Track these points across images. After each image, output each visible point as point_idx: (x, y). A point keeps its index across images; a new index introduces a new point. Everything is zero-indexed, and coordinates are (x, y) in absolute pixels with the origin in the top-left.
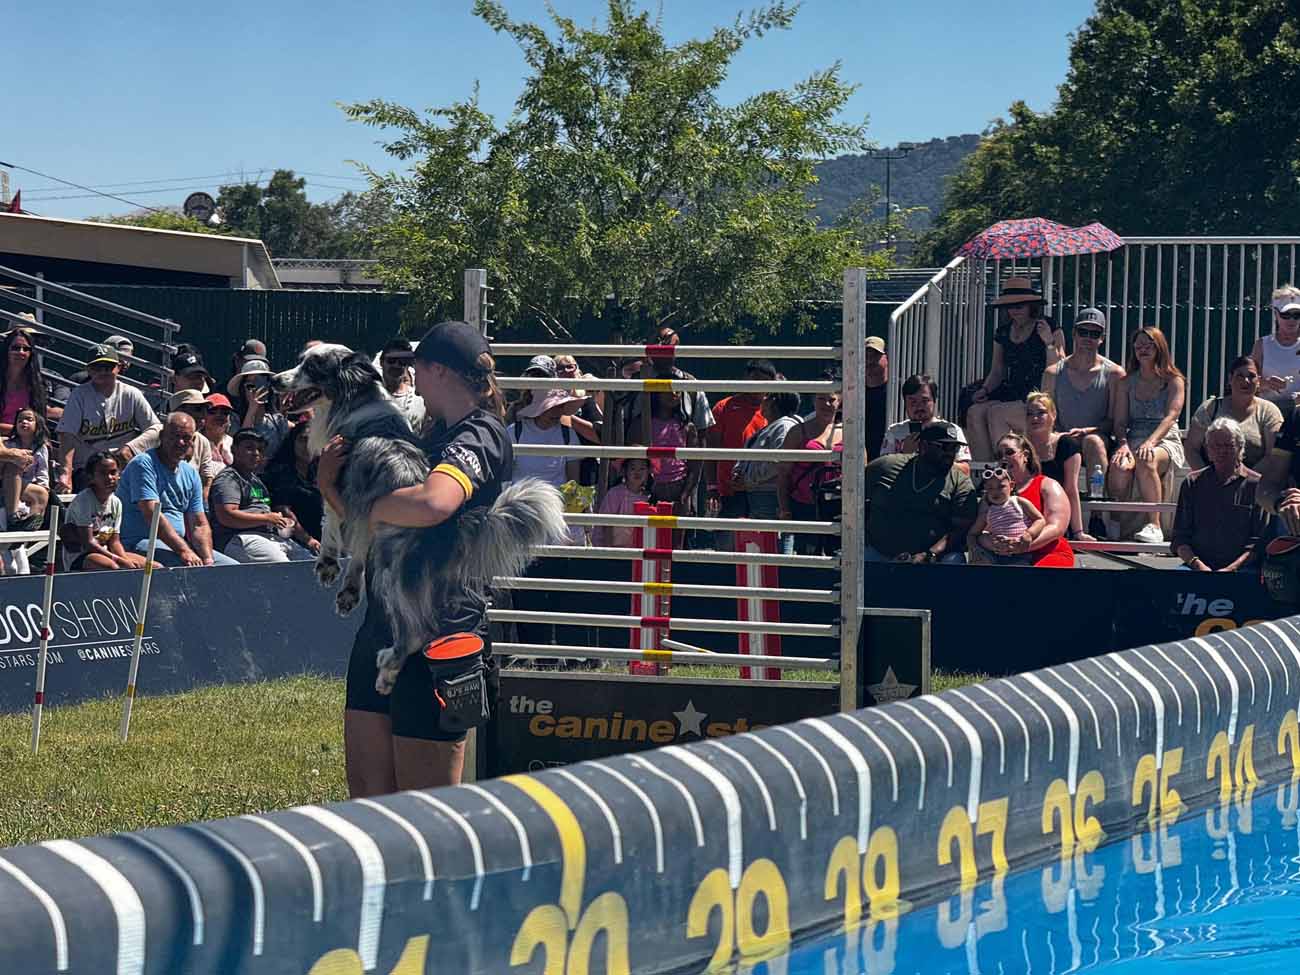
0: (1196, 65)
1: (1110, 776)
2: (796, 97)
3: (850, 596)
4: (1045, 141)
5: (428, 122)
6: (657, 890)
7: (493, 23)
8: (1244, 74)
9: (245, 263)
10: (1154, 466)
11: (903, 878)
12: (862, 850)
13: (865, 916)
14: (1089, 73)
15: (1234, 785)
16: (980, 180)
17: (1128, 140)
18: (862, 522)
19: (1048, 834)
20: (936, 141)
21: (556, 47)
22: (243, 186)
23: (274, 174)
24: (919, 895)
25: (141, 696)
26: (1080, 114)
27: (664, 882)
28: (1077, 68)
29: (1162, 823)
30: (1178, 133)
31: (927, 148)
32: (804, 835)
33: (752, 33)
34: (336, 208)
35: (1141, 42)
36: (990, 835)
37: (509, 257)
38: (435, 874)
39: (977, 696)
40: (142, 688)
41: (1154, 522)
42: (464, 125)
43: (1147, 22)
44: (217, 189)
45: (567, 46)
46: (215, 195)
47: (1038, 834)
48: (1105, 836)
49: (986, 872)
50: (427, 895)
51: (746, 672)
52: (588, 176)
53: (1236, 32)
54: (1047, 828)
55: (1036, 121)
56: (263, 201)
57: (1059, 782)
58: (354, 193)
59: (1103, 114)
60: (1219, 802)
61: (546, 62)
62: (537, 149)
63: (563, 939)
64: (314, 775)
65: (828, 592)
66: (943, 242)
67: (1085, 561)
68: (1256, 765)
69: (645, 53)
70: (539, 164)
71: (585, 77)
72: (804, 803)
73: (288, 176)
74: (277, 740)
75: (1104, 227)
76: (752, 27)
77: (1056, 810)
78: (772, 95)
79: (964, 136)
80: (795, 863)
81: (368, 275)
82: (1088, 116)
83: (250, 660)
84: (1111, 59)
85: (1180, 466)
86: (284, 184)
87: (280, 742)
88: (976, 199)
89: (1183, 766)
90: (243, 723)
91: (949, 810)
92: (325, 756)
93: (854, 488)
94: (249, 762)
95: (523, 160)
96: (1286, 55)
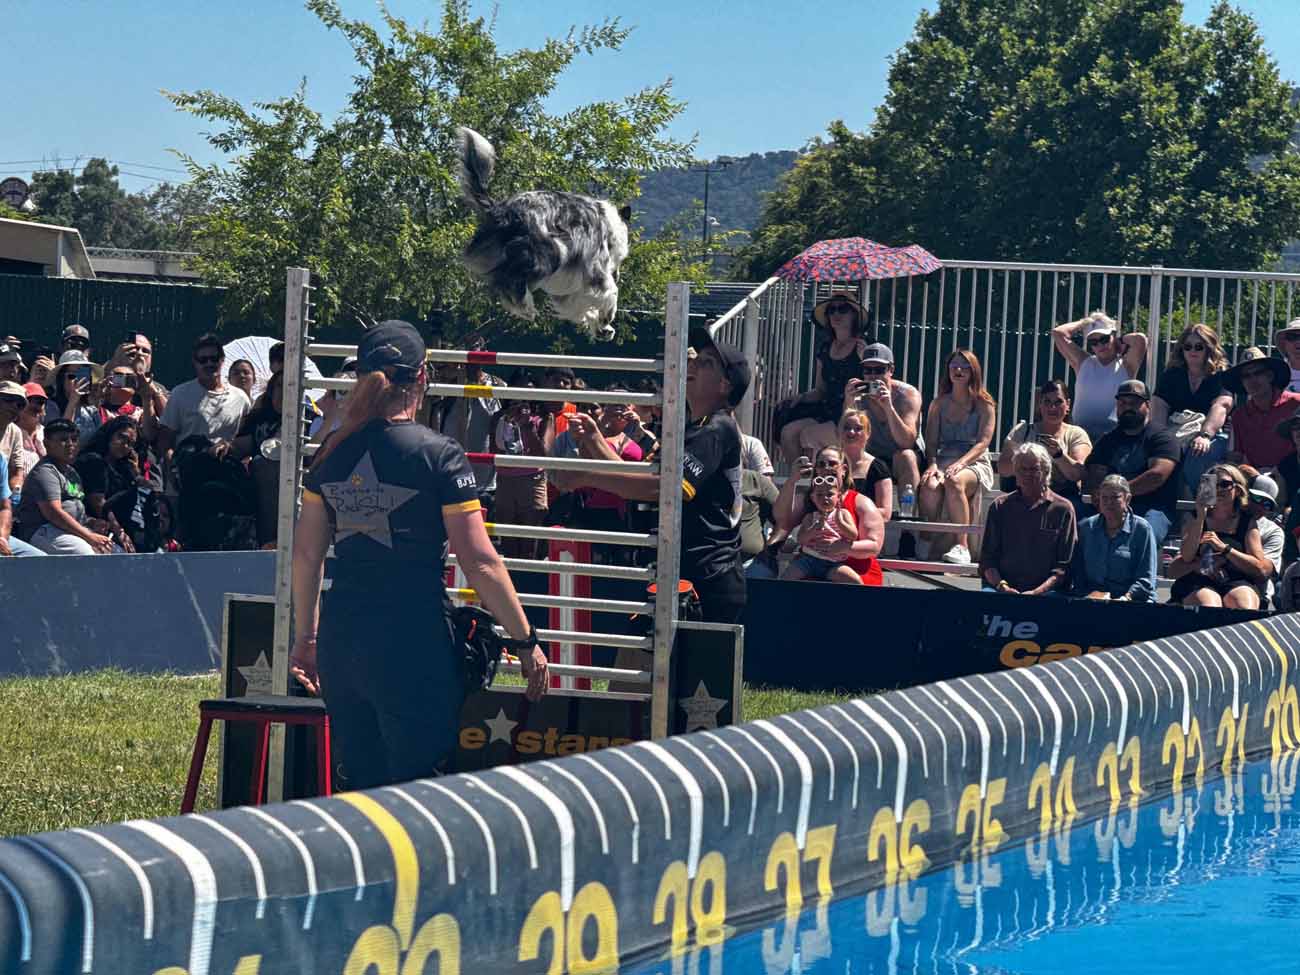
0: (1013, 91)
1: (935, 805)
2: (625, 111)
3: (664, 609)
4: (862, 161)
5: (254, 116)
6: (489, 912)
7: (326, 19)
8: (1060, 102)
9: (60, 252)
10: (962, 488)
11: (730, 904)
12: (692, 875)
13: (691, 942)
14: (907, 98)
15: (1054, 816)
16: (796, 198)
17: (944, 164)
18: (678, 536)
19: (873, 862)
20: (754, 157)
21: (387, 47)
22: (56, 172)
23: (88, 161)
24: (743, 920)
26: (898, 136)
27: (498, 904)
28: (896, 91)
29: (985, 851)
30: (993, 160)
31: (744, 163)
32: (635, 859)
33: (583, 48)
34: (152, 199)
35: (959, 68)
36: (816, 863)
37: (329, 255)
38: (268, 893)
39: (807, 721)
41: (962, 543)
42: (289, 120)
43: (965, 48)
44: (30, 175)
45: (398, 47)
46: (29, 181)
47: (863, 863)
48: (929, 862)
49: (810, 899)
50: (260, 914)
51: (556, 681)
52: (413, 178)
53: (1054, 60)
54: (873, 855)
55: (855, 142)
56: (76, 189)
57: (886, 810)
58: (170, 185)
59: (920, 137)
60: (1039, 833)
61: (376, 62)
62: (361, 148)
63: (395, 961)
64: (118, 771)
65: (643, 604)
66: (760, 257)
67: (894, 580)
68: (1076, 797)
69: (476, 58)
70: (363, 163)
71: (414, 79)
72: (637, 828)
73: (102, 163)
74: (80, 735)
75: (922, 250)
76: (583, 42)
77: (883, 838)
78: (601, 107)
79: (782, 152)
80: (625, 888)
81: (183, 267)
82: (906, 138)
83: (55, 652)
84: (928, 83)
85: (989, 489)
86: (97, 173)
87: (84, 736)
88: (793, 215)
89: (1007, 796)
90: (46, 716)
91: (777, 835)
92: (129, 752)
93: (672, 501)
94: (52, 756)
95: (347, 159)
96: (1103, 87)
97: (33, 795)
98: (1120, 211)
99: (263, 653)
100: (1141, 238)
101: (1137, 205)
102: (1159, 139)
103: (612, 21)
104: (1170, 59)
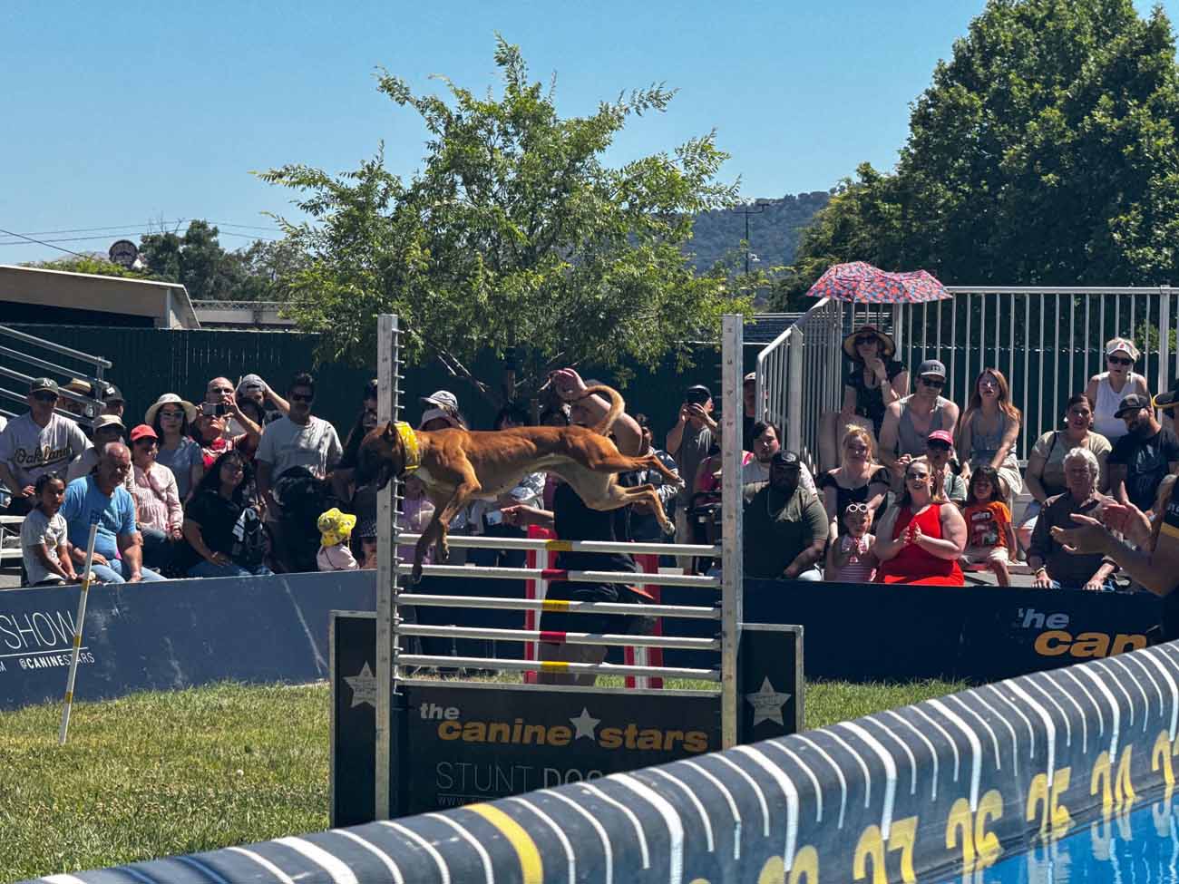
0: (1024, 131)
1: (1007, 795)
2: (674, 161)
3: (729, 613)
4: (888, 198)
5: (338, 181)
7: (397, 97)
8: (1066, 140)
9: (169, 306)
12: (788, 868)
14: (927, 140)
15: (1115, 800)
16: (830, 234)
17: (963, 199)
18: (740, 546)
19: (951, 849)
20: (788, 198)
21: (455, 114)
22: (163, 235)
23: (190, 223)
25: (77, 702)
26: (920, 175)
28: (917, 134)
29: (1053, 838)
30: (1008, 193)
31: (780, 204)
32: (737, 856)
33: (633, 109)
34: (247, 255)
35: (974, 111)
36: (899, 852)
37: (411, 300)
39: (890, 722)
40: (79, 696)
42: (370, 181)
43: (978, 94)
44: (139, 238)
45: (465, 115)
46: (138, 243)
47: (943, 850)
48: (1003, 851)
51: (630, 682)
52: (484, 229)
53: (1059, 102)
54: (951, 843)
55: (882, 181)
56: (181, 249)
57: (963, 801)
58: (264, 242)
59: (940, 174)
60: (1102, 817)
61: (446, 128)
62: (437, 203)
64: (239, 775)
65: (710, 609)
68: (1134, 782)
69: (537, 120)
70: (439, 217)
71: (482, 139)
72: (739, 826)
73: (203, 226)
74: (203, 743)
76: (632, 105)
77: (959, 827)
78: (654, 161)
79: (813, 194)
81: (280, 316)
82: (927, 176)
83: (177, 668)
84: (946, 126)
85: (1020, 493)
86: (200, 234)
87: (207, 744)
88: (827, 250)
89: (1071, 784)
90: (172, 727)
91: (864, 828)
92: (248, 755)
93: (734, 515)
94: (178, 763)
95: (425, 214)
96: (1104, 124)
97: (164, 799)
98: (1124, 236)
99: (366, 664)
100: (1144, 260)
101: (1139, 230)
102: (1158, 170)
103: (658, 85)
104: (1165, 96)
